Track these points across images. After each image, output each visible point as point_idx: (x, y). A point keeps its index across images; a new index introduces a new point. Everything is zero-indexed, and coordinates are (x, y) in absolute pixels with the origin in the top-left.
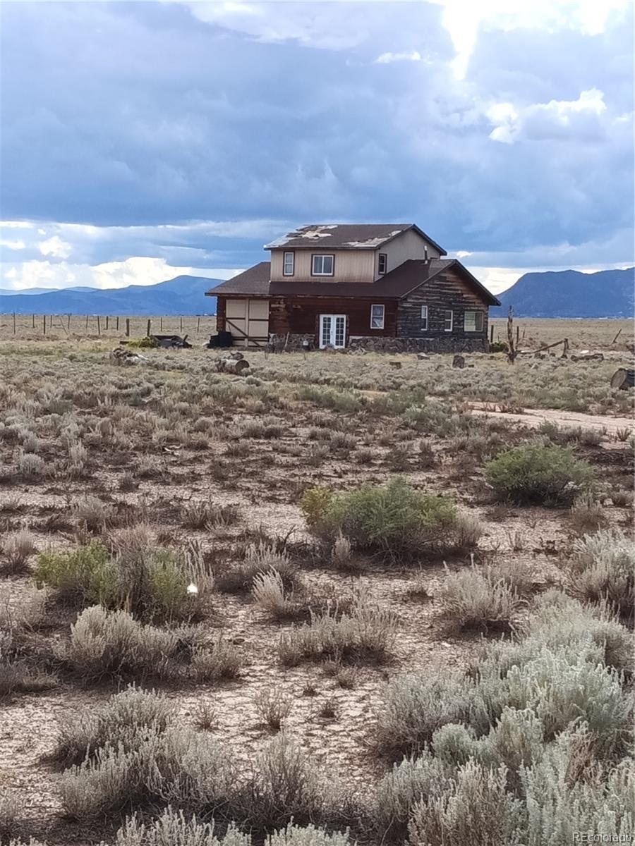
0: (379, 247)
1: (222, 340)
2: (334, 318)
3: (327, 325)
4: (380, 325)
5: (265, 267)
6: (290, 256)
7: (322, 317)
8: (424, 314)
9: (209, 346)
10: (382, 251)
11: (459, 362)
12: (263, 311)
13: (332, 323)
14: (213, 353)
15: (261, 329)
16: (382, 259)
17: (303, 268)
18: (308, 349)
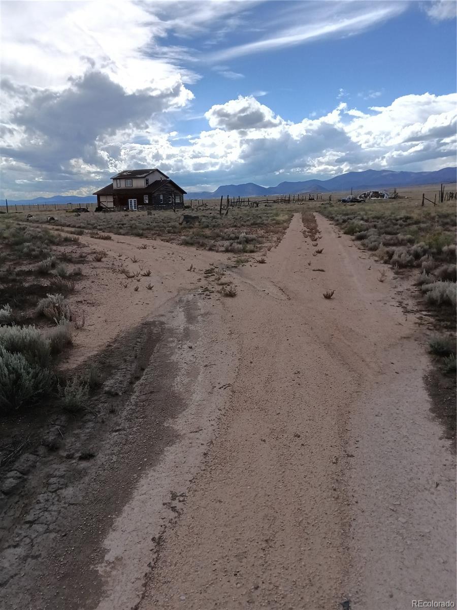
0: (145, 177)
1: (99, 209)
2: (133, 200)
3: (131, 203)
4: (147, 202)
5: (111, 186)
6: (118, 181)
7: (129, 200)
8: (161, 198)
9: (95, 211)
10: (147, 178)
11: (149, 214)
12: (111, 199)
13: (133, 202)
14: (96, 214)
15: (111, 205)
16: (147, 180)
17: (122, 184)
18: (125, 210)
